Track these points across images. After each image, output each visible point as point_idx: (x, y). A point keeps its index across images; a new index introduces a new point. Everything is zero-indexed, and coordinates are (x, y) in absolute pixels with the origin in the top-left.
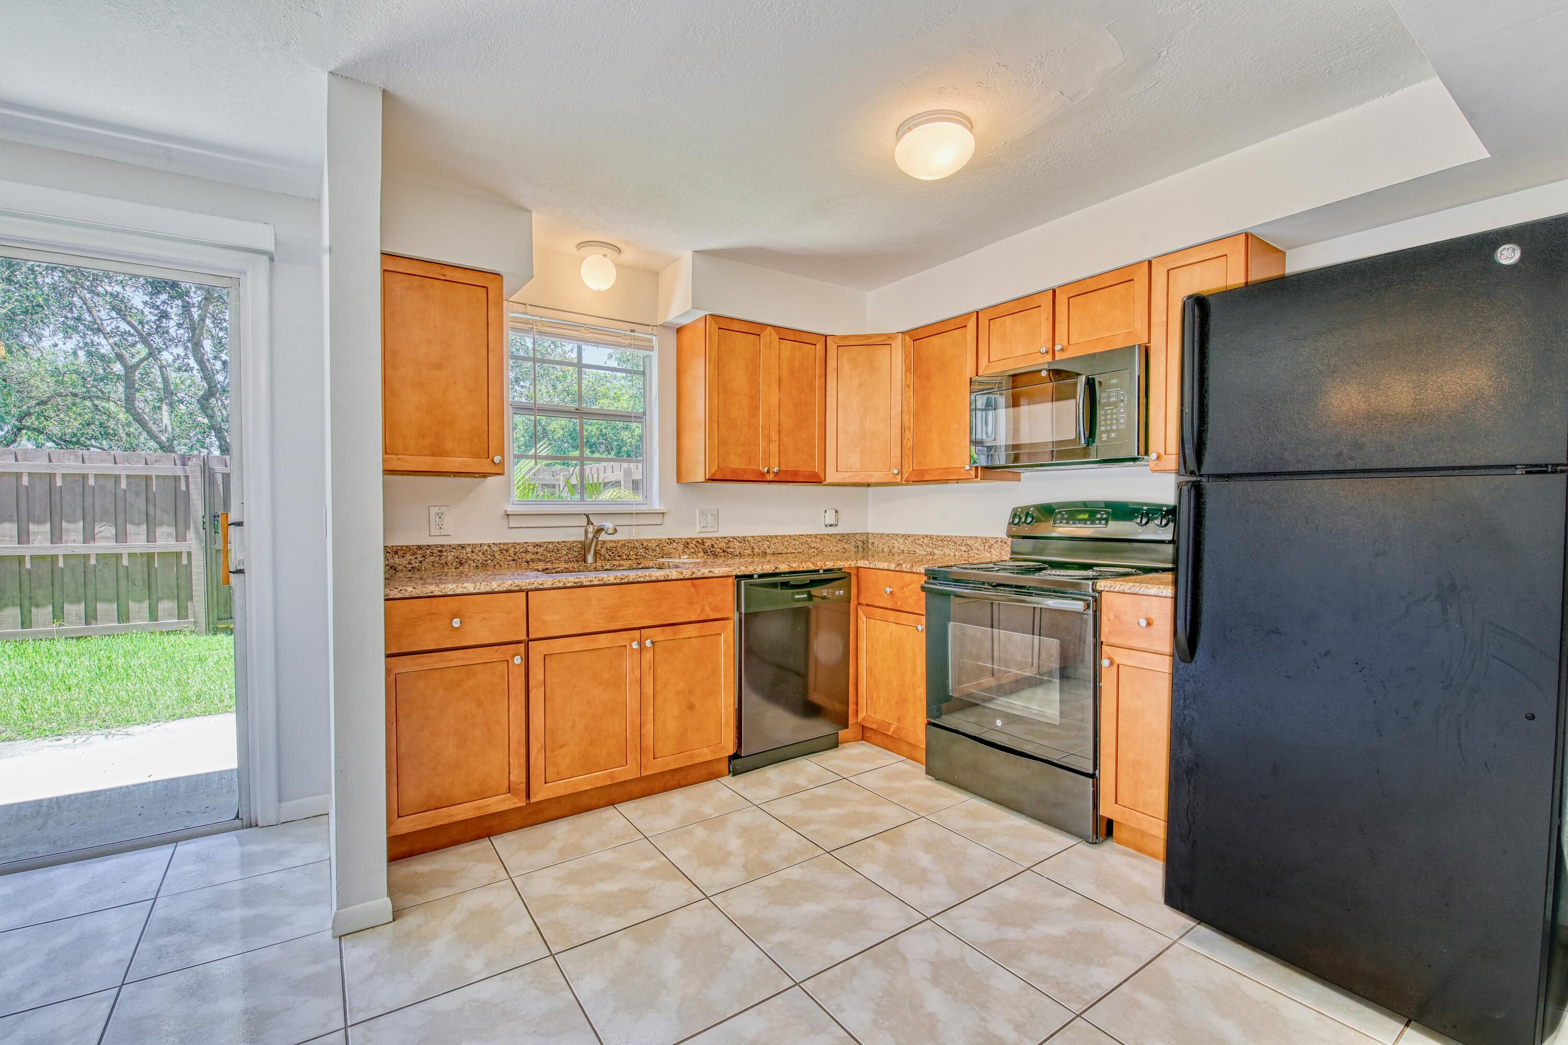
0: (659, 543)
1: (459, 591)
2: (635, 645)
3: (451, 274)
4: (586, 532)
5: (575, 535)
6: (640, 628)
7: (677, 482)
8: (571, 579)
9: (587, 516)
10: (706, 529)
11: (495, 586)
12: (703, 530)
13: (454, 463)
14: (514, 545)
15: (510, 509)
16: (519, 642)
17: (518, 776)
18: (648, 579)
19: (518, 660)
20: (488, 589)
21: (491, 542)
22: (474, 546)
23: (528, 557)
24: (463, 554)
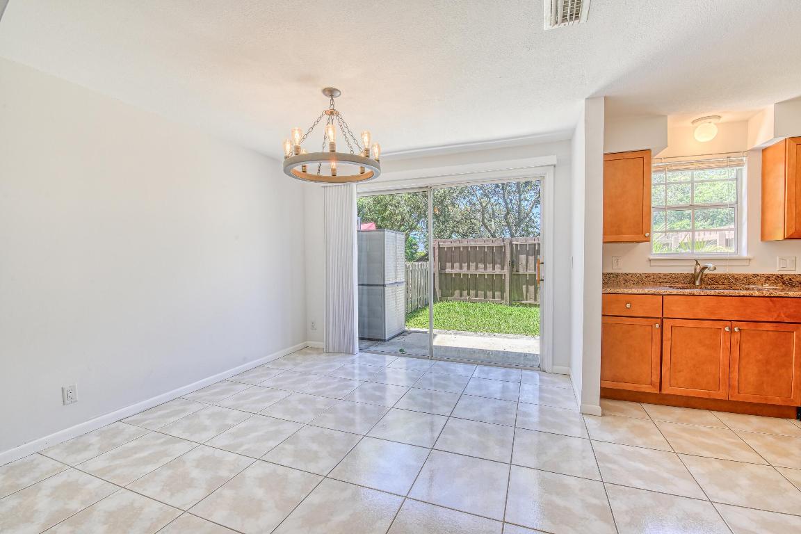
0: (746, 277)
1: (630, 292)
2: (727, 329)
3: (626, 156)
4: (695, 269)
5: (688, 270)
6: (730, 321)
7: (761, 240)
8: (687, 291)
9: (697, 261)
10: (785, 269)
11: (646, 291)
12: (783, 269)
13: (626, 237)
14: (653, 274)
15: (651, 257)
16: (658, 318)
17: (656, 379)
18: (737, 295)
19: (657, 326)
20: (643, 292)
21: (641, 273)
22: (633, 274)
23: (661, 280)
24: (628, 278)
